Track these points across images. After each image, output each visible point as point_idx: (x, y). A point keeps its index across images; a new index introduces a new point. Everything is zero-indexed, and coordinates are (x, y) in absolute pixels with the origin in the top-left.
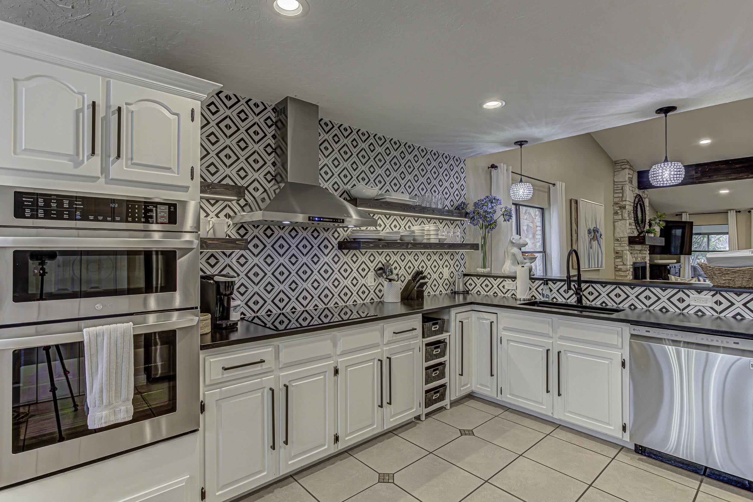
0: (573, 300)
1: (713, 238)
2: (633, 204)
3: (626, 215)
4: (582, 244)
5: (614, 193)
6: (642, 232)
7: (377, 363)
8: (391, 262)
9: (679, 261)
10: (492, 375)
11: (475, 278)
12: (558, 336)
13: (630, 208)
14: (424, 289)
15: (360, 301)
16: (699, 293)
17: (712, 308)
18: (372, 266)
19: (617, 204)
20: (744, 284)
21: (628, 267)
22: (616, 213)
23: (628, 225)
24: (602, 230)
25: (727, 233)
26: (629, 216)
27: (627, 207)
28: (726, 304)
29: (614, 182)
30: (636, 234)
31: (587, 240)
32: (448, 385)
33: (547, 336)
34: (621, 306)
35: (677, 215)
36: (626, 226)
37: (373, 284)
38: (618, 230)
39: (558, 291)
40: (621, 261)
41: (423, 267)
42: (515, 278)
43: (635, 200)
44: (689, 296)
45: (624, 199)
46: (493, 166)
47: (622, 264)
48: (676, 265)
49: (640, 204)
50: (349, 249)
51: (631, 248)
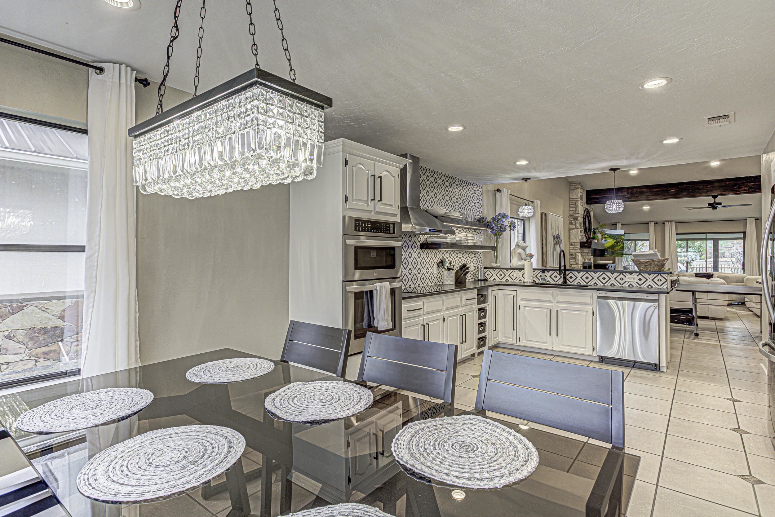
0: (561, 281)
1: (639, 243)
2: (583, 216)
3: (578, 225)
4: (549, 248)
5: (570, 207)
6: (589, 239)
7: (459, 317)
8: (445, 257)
9: (614, 262)
10: (513, 330)
11: (492, 270)
12: (557, 301)
13: (581, 219)
14: (467, 276)
15: (430, 284)
16: (631, 274)
17: (637, 283)
18: (436, 260)
19: (572, 216)
20: (652, 269)
21: (580, 266)
22: (571, 223)
23: (579, 233)
24: (562, 237)
25: (648, 240)
26: (580, 225)
27: (579, 219)
28: (644, 280)
29: (570, 198)
30: (585, 240)
31: (553, 244)
32: (487, 337)
33: (550, 301)
34: (589, 284)
35: (613, 225)
36: (578, 234)
37: (436, 273)
38: (572, 236)
39: (550, 277)
40: (574, 262)
41: (466, 262)
42: (523, 269)
43: (584, 213)
44: (625, 276)
45: (577, 212)
46: (499, 190)
47: (575, 263)
48: (613, 265)
49: (588, 216)
50: (425, 249)
51: (581, 251)
